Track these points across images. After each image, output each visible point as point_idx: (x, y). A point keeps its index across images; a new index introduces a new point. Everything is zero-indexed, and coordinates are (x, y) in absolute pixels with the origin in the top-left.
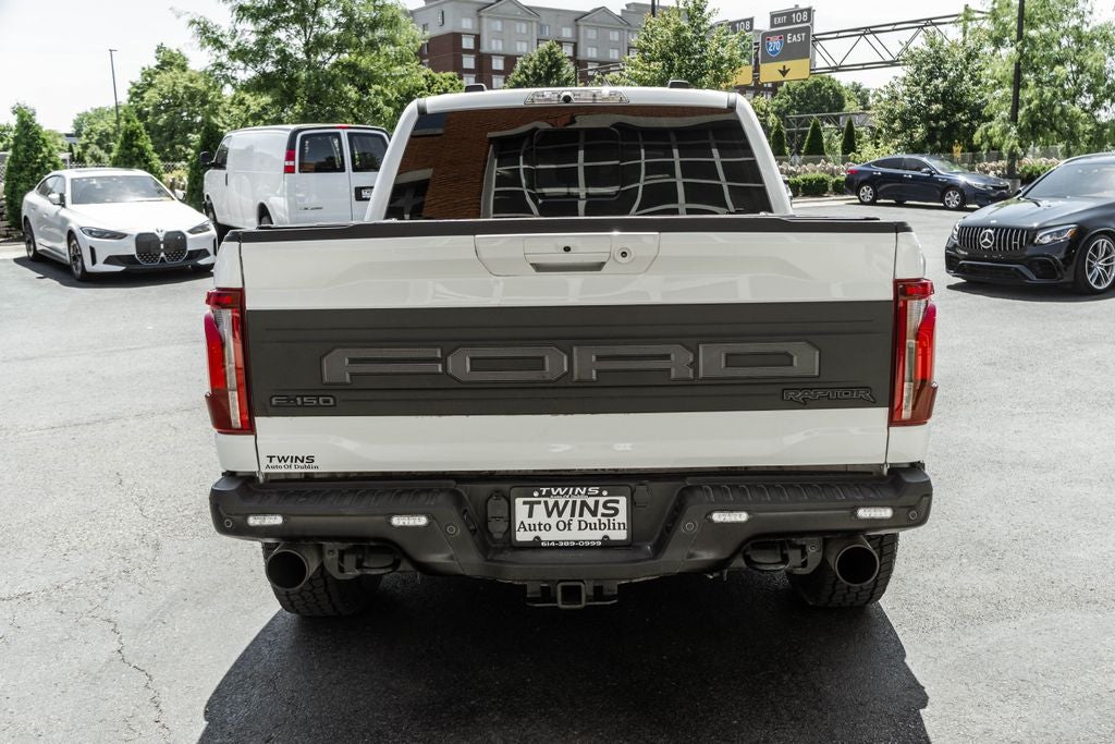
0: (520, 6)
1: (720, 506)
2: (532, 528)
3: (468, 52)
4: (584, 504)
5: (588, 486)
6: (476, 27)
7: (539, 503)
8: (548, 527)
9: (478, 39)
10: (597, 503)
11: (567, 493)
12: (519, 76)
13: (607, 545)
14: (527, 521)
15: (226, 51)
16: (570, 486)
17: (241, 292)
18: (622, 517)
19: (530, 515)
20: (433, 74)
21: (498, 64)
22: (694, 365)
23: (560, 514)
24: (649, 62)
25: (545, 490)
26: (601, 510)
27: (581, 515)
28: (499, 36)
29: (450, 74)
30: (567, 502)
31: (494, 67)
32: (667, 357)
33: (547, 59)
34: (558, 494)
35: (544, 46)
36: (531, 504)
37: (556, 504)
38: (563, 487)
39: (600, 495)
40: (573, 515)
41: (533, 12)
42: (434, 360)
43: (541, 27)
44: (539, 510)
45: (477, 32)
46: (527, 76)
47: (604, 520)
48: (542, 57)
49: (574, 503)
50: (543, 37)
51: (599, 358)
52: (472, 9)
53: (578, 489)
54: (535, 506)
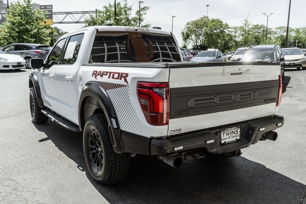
1: (261, 127)
4: (233, 131)
7: (225, 133)
8: (227, 139)
13: (237, 140)
14: (223, 138)
17: (168, 83)
18: (239, 134)
19: (224, 136)
22: (254, 96)
23: (229, 135)
25: (227, 129)
26: (236, 132)
32: (251, 94)
34: (229, 130)
37: (228, 132)
38: (230, 128)
39: (236, 129)
40: (231, 135)
42: (212, 99)
44: (225, 134)
47: (236, 135)
49: (231, 131)
51: (241, 96)
53: (232, 128)
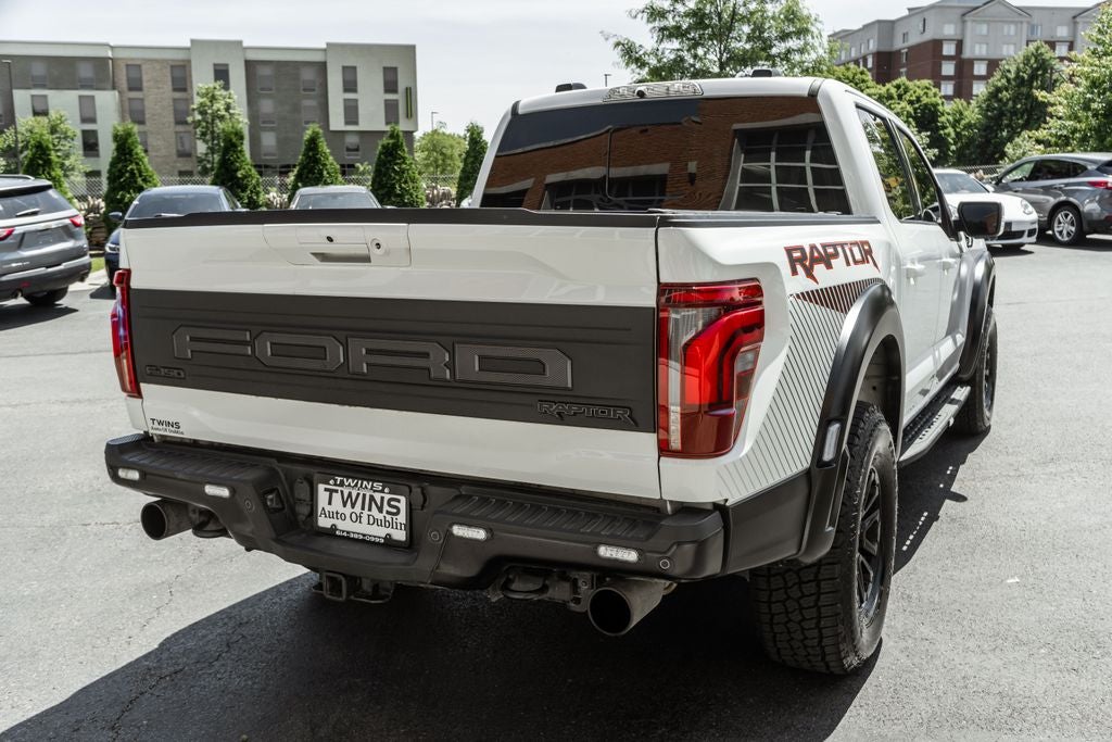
0: (1009, 6)
1: (466, 520)
2: (331, 515)
3: (949, 58)
4: (372, 498)
5: (374, 481)
6: (959, 32)
7: (336, 491)
8: (343, 517)
9: (960, 45)
10: (382, 498)
11: (356, 485)
12: (1000, 80)
13: (389, 543)
14: (328, 508)
15: (647, 69)
16: (358, 479)
17: (128, 272)
18: (402, 518)
19: (330, 503)
20: (908, 83)
21: (980, 69)
22: (451, 366)
23: (353, 506)
24: (1100, 58)
25: (338, 479)
26: (386, 508)
27: (370, 510)
28: (984, 40)
29: (926, 82)
30: (358, 494)
31: (976, 73)
32: (426, 355)
33: (1032, 61)
34: (349, 485)
35: (1032, 47)
36: (331, 492)
37: (350, 495)
38: (354, 478)
39: (384, 492)
40: (363, 508)
41: (1024, 11)
42: (245, 343)
43: (1033, 28)
44: (337, 497)
45: (959, 38)
46: (1008, 80)
47: (389, 518)
48: (1027, 60)
49: (364, 495)
50: (1035, 37)
51: (369, 351)
52: (956, 15)
53: (365, 483)
54: (334, 494)
